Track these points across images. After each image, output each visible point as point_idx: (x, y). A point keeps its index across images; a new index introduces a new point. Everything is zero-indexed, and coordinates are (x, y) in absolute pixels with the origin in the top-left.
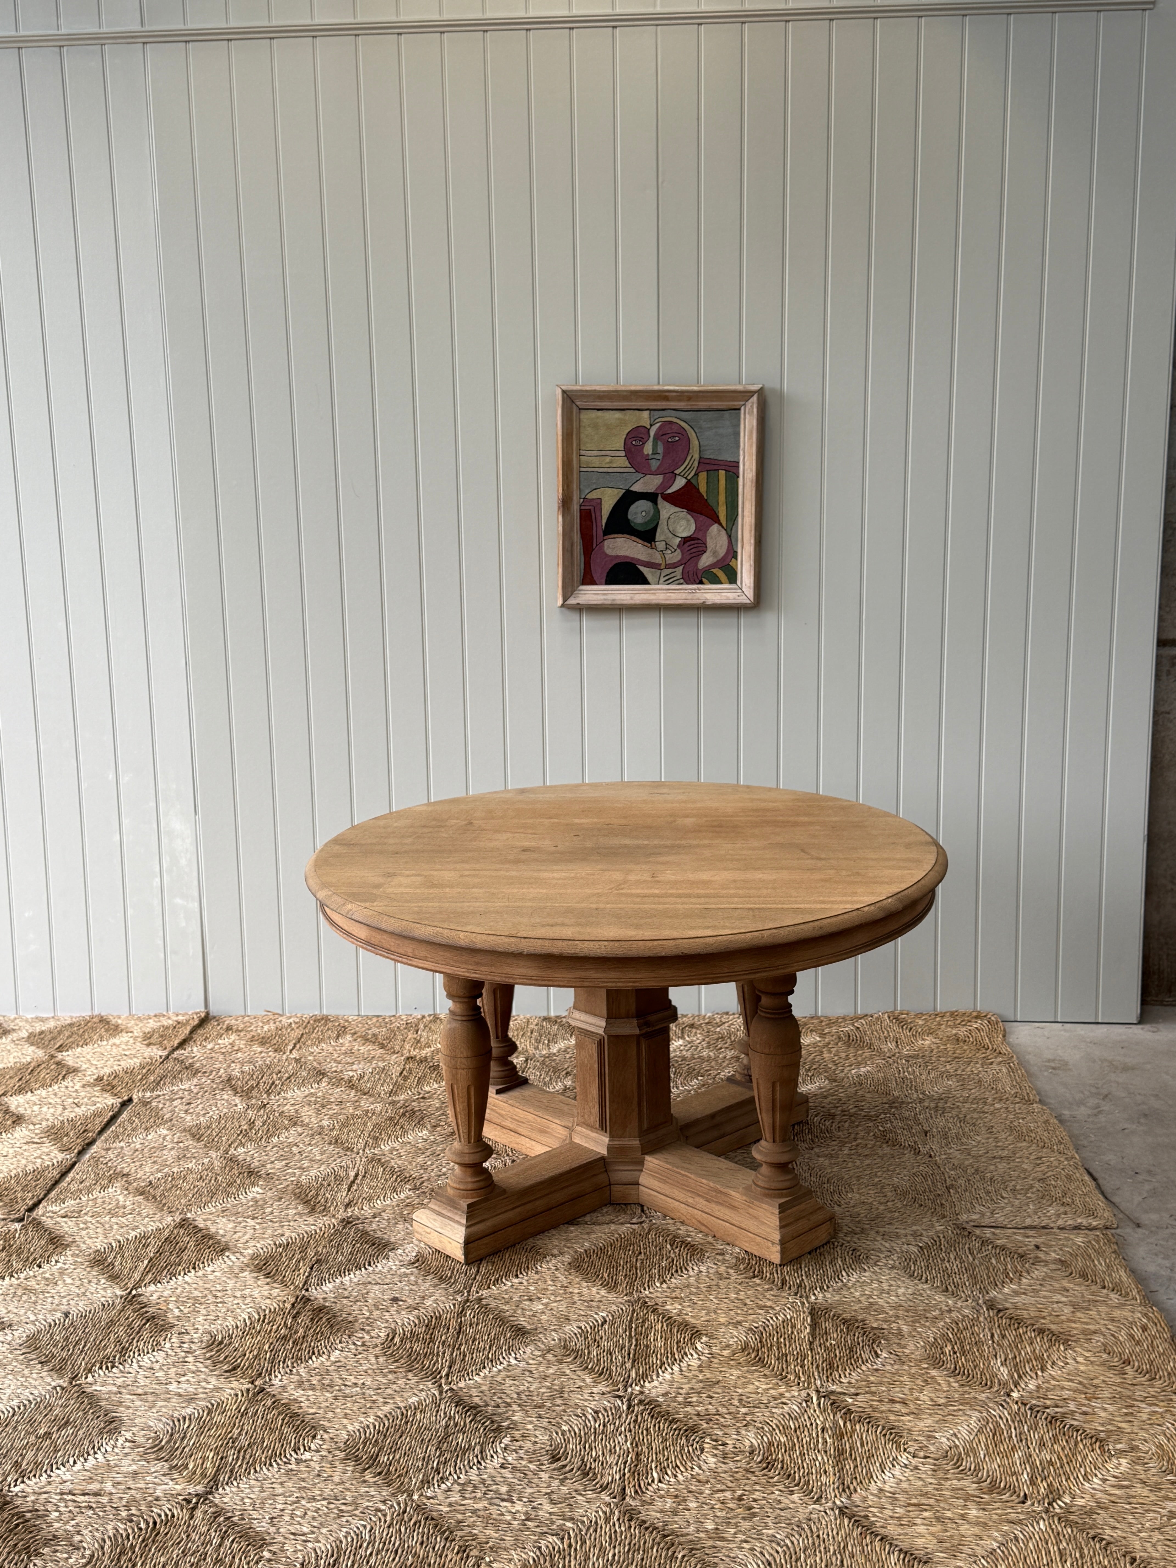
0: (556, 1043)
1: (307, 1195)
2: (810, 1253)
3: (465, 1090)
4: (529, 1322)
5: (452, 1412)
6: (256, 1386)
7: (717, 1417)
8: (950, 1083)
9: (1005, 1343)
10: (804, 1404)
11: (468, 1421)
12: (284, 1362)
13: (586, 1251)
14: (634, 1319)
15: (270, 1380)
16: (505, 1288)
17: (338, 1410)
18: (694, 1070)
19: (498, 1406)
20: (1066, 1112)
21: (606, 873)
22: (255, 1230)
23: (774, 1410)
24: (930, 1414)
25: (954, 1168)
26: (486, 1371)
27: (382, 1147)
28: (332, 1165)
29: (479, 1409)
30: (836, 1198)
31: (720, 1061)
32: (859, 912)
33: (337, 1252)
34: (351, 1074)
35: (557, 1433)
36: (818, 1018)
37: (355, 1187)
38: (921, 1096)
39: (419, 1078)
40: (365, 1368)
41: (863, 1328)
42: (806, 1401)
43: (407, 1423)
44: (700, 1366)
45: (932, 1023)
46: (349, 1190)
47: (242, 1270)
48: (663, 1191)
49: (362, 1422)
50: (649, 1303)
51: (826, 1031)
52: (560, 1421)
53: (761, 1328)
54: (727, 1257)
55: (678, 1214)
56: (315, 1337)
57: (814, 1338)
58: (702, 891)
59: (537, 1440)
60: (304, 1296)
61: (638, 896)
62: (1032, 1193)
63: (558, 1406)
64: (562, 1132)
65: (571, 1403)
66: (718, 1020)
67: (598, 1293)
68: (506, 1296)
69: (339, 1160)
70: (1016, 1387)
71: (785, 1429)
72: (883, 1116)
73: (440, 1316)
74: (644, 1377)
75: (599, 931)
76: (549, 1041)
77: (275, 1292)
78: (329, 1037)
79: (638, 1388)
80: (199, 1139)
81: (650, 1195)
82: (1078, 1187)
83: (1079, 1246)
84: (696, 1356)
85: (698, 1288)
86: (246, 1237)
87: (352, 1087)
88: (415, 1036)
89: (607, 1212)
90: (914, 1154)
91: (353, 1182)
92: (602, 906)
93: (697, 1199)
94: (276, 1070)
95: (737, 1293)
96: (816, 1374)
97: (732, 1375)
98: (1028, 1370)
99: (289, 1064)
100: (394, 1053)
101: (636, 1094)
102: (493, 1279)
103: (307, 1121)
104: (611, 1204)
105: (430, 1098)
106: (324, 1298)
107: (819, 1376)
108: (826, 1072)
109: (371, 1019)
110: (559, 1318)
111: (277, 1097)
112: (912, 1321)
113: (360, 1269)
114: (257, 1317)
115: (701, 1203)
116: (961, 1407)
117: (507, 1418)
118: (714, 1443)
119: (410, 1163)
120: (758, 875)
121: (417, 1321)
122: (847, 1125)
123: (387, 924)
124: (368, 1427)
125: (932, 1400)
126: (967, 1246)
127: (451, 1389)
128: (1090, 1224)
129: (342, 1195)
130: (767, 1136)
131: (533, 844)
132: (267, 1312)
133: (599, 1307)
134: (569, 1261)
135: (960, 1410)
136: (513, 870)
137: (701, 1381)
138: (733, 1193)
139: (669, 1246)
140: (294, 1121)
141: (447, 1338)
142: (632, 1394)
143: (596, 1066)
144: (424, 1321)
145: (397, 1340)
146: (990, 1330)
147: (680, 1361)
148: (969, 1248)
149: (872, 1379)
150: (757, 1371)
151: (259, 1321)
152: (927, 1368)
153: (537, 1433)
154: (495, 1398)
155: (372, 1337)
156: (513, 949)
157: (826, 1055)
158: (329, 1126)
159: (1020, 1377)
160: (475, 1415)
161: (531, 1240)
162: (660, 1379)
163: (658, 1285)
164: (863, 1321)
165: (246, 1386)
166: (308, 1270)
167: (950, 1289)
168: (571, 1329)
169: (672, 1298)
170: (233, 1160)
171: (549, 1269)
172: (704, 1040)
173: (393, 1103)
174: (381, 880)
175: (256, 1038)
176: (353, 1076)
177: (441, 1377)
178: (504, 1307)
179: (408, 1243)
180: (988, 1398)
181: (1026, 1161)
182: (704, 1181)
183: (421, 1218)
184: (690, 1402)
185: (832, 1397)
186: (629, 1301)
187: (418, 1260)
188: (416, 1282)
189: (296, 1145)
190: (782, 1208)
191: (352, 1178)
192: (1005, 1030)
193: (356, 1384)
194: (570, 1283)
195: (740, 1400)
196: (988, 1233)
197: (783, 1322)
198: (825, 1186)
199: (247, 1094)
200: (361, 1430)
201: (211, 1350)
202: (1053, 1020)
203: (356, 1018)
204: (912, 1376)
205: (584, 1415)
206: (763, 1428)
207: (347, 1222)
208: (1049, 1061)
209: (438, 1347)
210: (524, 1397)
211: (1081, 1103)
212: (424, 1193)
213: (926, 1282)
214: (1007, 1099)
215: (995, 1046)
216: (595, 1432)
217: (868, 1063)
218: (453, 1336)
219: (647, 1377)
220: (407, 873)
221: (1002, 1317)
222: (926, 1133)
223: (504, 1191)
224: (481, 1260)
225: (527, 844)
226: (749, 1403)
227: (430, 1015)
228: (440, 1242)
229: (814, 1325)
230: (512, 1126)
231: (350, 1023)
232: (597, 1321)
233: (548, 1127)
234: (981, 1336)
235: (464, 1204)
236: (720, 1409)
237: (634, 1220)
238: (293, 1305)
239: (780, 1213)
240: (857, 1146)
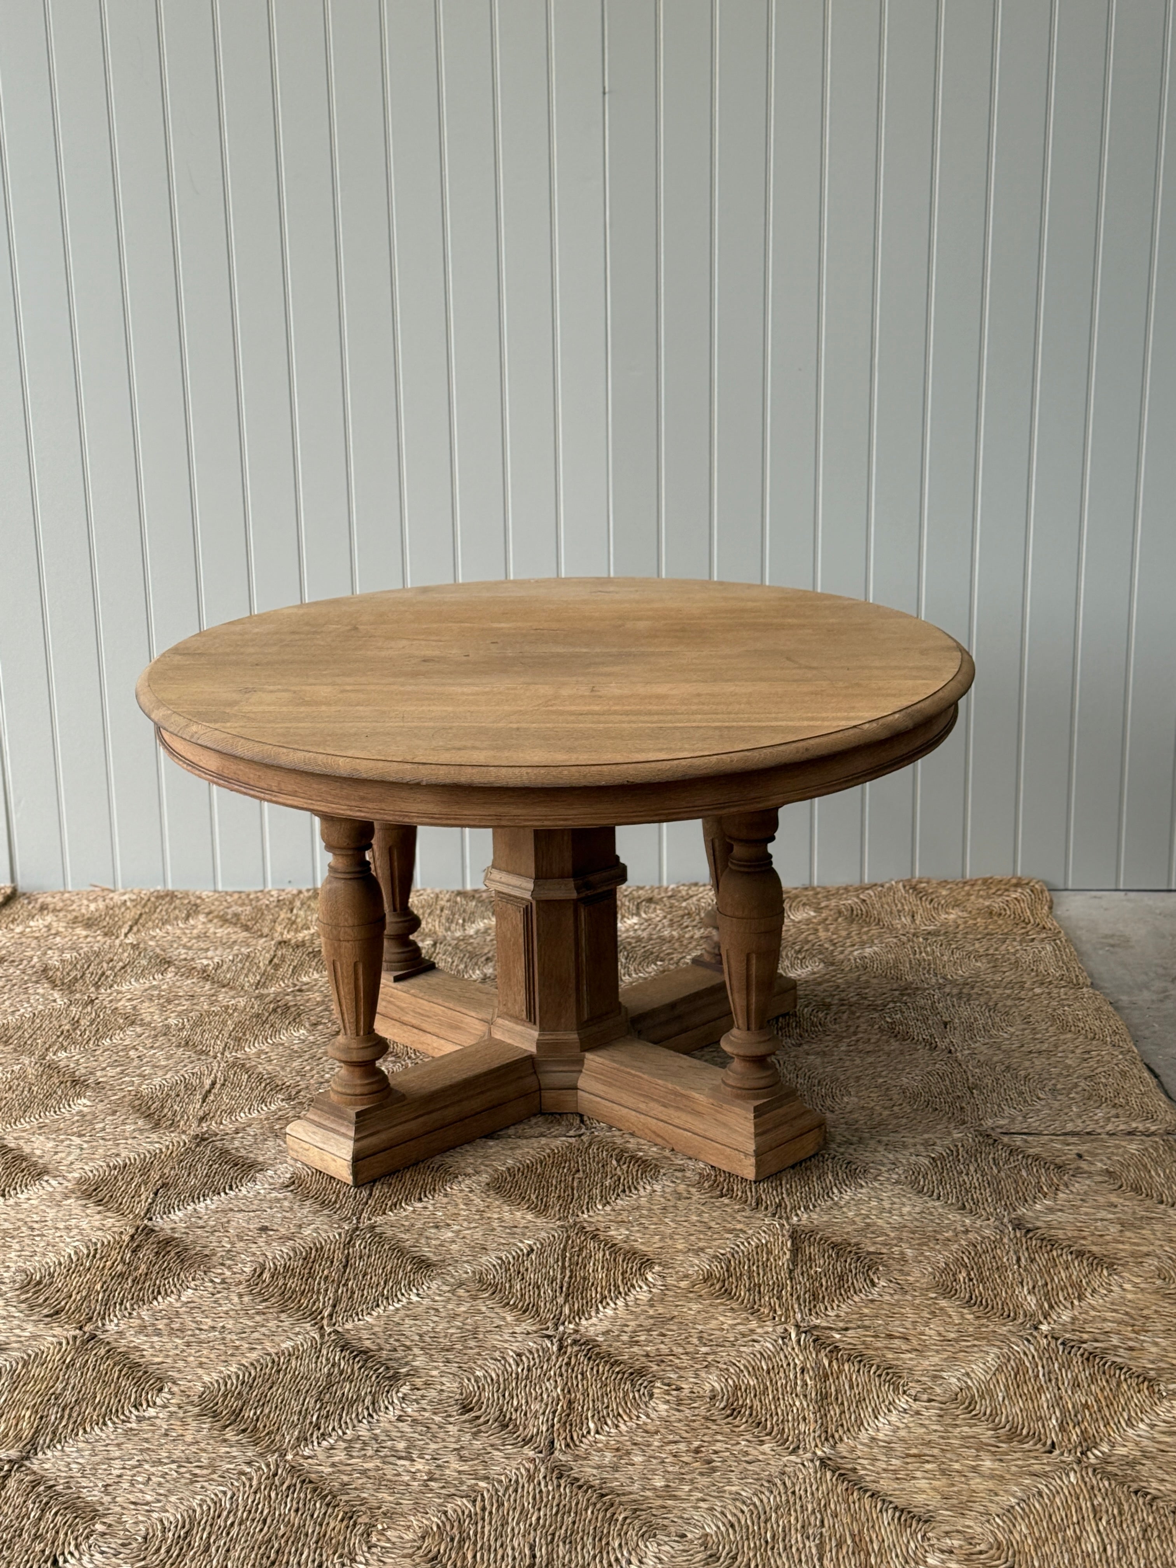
0: (473, 922)
1: (149, 1108)
2: (793, 1167)
3: (351, 969)
4: (434, 1253)
5: (337, 1358)
6: (85, 1333)
7: (671, 1358)
8: (979, 964)
9: (1035, 1267)
10: (780, 1342)
11: (356, 1367)
12: (121, 1304)
13: (509, 1169)
14: (569, 1247)
15: (103, 1325)
16: (405, 1214)
17: (192, 1359)
18: (652, 953)
19: (395, 1350)
20: (1124, 998)
21: (532, 687)
22: (82, 1149)
23: (742, 1349)
24: (937, 1351)
25: (980, 1065)
26: (380, 1310)
27: (247, 1049)
28: (182, 1072)
29: (372, 1353)
30: (829, 1102)
31: (685, 942)
32: (856, 730)
33: (189, 1174)
34: (205, 962)
35: (469, 1380)
36: (813, 889)
37: (212, 1098)
38: (941, 981)
39: (295, 967)
40: (225, 1309)
41: (856, 1253)
42: (783, 1338)
43: (278, 1371)
44: (651, 1300)
45: (959, 893)
46: (204, 1101)
47: (67, 1197)
48: (608, 1096)
49: (221, 1372)
50: (588, 1229)
51: (823, 904)
52: (473, 1365)
53: (729, 1255)
54: (688, 1174)
55: (627, 1124)
56: (160, 1274)
57: (796, 1265)
58: (655, 708)
59: (444, 1388)
60: (146, 1226)
61: (572, 713)
62: (1077, 1093)
63: (471, 1348)
64: (479, 1028)
65: (488, 1345)
66: (684, 893)
67: (523, 1218)
68: (406, 1223)
69: (190, 1066)
70: (1045, 1318)
71: (755, 1371)
72: (891, 1005)
73: (322, 1247)
74: (580, 1313)
75: (521, 755)
76: (464, 920)
77: (109, 1222)
78: (176, 918)
79: (572, 1326)
80: (6, 1042)
81: (591, 1102)
82: (1133, 1086)
83: (1133, 1154)
84: (645, 1288)
85: (650, 1210)
86: (71, 1158)
87: (206, 979)
88: (289, 915)
89: (536, 1123)
90: (930, 1049)
91: (209, 1091)
92: (524, 725)
93: (652, 1104)
94: (107, 958)
95: (699, 1215)
96: (796, 1306)
97: (690, 1309)
98: (1062, 1299)
99: (124, 951)
100: (261, 936)
101: (573, 975)
102: (390, 1203)
103: (148, 1019)
104: (542, 1114)
105: (308, 990)
106: (172, 1229)
107: (800, 1309)
108: (821, 953)
109: (231, 896)
110: (474, 1247)
111: (109, 991)
112: (919, 1244)
113: (219, 1194)
114: (86, 1252)
115: (657, 1109)
116: (976, 1342)
117: (407, 1364)
118: (666, 1388)
119: (283, 1068)
120: (729, 688)
121: (292, 1254)
122: (845, 1016)
123: (243, 749)
124: (229, 1377)
125: (940, 1334)
126: (991, 1156)
127: (336, 1332)
128: (1148, 1129)
129: (195, 1107)
130: (740, 1022)
131: (437, 653)
132: (99, 1245)
133: (524, 1234)
134: (488, 1181)
135: (975, 1346)
136: (410, 685)
137: (651, 1317)
138: (697, 1096)
139: (614, 1162)
140: (132, 1020)
141: (331, 1273)
142: (564, 1333)
143: (521, 940)
144: (301, 1253)
145: (266, 1275)
146: (1016, 1252)
147: (626, 1294)
148: (994, 1159)
149: (866, 1311)
150: (722, 1304)
151: (88, 1256)
152: (935, 1298)
153: (444, 1380)
154: (392, 1341)
155: (235, 1273)
156: (408, 778)
157: (822, 934)
158: (177, 1025)
159: (1051, 1307)
160: (366, 1361)
161: (438, 1157)
162: (601, 1315)
163: (600, 1207)
164: (857, 1244)
165: (72, 1333)
166: (152, 1196)
167: (968, 1207)
168: (489, 1259)
169: (618, 1222)
170: (52, 1067)
171: (461, 1191)
172: (665, 917)
173: (260, 997)
174: (236, 696)
175: (80, 919)
176: (208, 965)
177: (322, 1318)
178: (403, 1236)
179: (281, 1163)
180: (1010, 1331)
181: (1071, 1056)
182: (660, 1082)
183: (297, 1131)
184: (637, 1342)
185: (815, 1333)
186: (562, 1226)
187: (293, 1183)
188: (291, 1209)
189: (135, 1048)
190: (759, 1112)
191: (207, 1087)
192: (1051, 901)
193: (213, 1327)
194: (488, 1207)
195: (700, 1338)
196: (1018, 1141)
197: (757, 1247)
198: (815, 1088)
199: (68, 987)
200: (221, 1381)
201: (27, 1292)
202: (1113, 887)
203: (211, 894)
204: (917, 1307)
205: (504, 1358)
206: (727, 1370)
207: (201, 1139)
208: (1106, 937)
209: (319, 1284)
210: (427, 1339)
211: (1146, 986)
212: (301, 1103)
213: (938, 1199)
214: (1050, 983)
215: (1038, 920)
216: (517, 1378)
217: (876, 941)
218: (339, 1270)
219: (583, 1313)
220: (271, 688)
221: (1031, 1238)
222: (946, 1024)
223: (403, 1097)
224: (374, 1181)
225: (429, 653)
226: (711, 1340)
227: (308, 890)
228: (322, 1160)
229: (796, 1251)
230: (414, 1022)
231: (203, 900)
232: (522, 1250)
233: (462, 1022)
234: (1005, 1260)
235: (352, 1112)
236: (674, 1348)
237: (572, 1133)
238: (132, 1237)
239: (755, 1117)
240: (858, 1041)
